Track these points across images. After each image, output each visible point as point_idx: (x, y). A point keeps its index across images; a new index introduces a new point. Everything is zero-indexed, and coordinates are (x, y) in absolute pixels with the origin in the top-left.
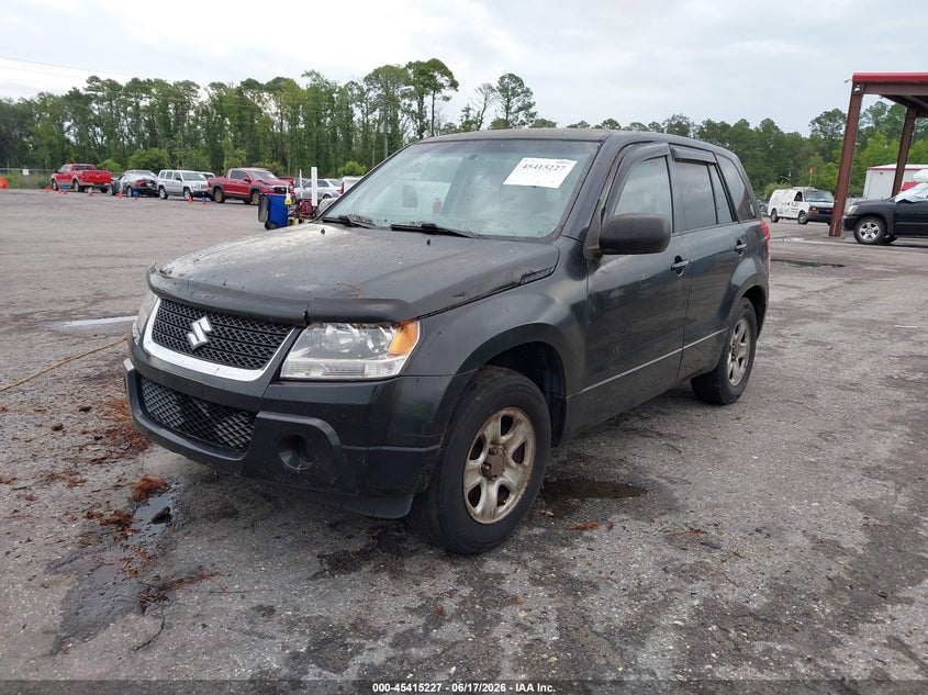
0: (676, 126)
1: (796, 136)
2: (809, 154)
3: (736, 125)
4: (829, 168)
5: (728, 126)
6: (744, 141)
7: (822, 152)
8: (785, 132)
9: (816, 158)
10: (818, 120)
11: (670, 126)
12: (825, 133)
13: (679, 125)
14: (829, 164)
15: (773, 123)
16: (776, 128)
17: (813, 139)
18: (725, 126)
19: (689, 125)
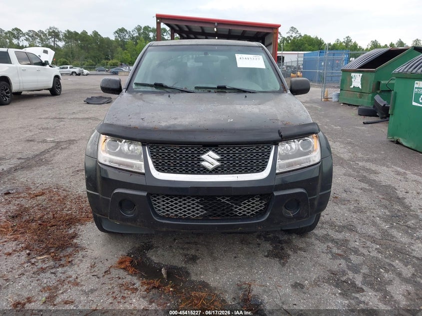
0: (52, 32)
1: (108, 39)
2: (117, 47)
3: (82, 33)
4: (125, 53)
5: (78, 33)
6: (87, 41)
7: (122, 46)
8: (104, 37)
9: (120, 49)
10: (116, 32)
11: (49, 32)
12: (120, 38)
13: (54, 32)
14: (125, 51)
15: (97, 33)
16: (99, 35)
17: (117, 40)
18: (76, 34)
19: (59, 32)
